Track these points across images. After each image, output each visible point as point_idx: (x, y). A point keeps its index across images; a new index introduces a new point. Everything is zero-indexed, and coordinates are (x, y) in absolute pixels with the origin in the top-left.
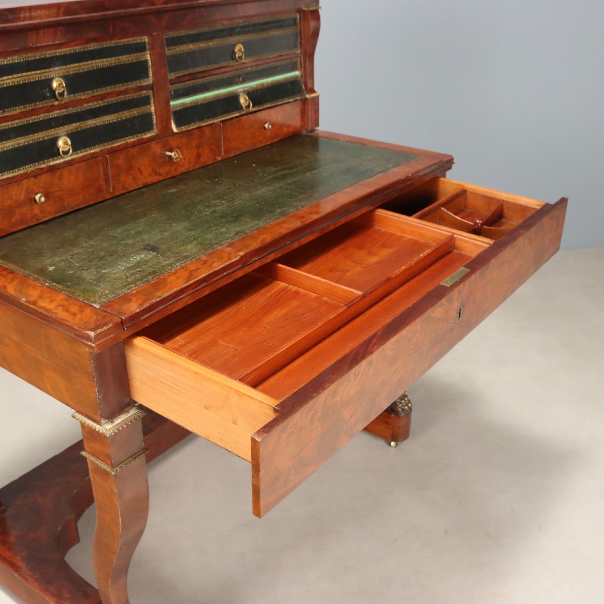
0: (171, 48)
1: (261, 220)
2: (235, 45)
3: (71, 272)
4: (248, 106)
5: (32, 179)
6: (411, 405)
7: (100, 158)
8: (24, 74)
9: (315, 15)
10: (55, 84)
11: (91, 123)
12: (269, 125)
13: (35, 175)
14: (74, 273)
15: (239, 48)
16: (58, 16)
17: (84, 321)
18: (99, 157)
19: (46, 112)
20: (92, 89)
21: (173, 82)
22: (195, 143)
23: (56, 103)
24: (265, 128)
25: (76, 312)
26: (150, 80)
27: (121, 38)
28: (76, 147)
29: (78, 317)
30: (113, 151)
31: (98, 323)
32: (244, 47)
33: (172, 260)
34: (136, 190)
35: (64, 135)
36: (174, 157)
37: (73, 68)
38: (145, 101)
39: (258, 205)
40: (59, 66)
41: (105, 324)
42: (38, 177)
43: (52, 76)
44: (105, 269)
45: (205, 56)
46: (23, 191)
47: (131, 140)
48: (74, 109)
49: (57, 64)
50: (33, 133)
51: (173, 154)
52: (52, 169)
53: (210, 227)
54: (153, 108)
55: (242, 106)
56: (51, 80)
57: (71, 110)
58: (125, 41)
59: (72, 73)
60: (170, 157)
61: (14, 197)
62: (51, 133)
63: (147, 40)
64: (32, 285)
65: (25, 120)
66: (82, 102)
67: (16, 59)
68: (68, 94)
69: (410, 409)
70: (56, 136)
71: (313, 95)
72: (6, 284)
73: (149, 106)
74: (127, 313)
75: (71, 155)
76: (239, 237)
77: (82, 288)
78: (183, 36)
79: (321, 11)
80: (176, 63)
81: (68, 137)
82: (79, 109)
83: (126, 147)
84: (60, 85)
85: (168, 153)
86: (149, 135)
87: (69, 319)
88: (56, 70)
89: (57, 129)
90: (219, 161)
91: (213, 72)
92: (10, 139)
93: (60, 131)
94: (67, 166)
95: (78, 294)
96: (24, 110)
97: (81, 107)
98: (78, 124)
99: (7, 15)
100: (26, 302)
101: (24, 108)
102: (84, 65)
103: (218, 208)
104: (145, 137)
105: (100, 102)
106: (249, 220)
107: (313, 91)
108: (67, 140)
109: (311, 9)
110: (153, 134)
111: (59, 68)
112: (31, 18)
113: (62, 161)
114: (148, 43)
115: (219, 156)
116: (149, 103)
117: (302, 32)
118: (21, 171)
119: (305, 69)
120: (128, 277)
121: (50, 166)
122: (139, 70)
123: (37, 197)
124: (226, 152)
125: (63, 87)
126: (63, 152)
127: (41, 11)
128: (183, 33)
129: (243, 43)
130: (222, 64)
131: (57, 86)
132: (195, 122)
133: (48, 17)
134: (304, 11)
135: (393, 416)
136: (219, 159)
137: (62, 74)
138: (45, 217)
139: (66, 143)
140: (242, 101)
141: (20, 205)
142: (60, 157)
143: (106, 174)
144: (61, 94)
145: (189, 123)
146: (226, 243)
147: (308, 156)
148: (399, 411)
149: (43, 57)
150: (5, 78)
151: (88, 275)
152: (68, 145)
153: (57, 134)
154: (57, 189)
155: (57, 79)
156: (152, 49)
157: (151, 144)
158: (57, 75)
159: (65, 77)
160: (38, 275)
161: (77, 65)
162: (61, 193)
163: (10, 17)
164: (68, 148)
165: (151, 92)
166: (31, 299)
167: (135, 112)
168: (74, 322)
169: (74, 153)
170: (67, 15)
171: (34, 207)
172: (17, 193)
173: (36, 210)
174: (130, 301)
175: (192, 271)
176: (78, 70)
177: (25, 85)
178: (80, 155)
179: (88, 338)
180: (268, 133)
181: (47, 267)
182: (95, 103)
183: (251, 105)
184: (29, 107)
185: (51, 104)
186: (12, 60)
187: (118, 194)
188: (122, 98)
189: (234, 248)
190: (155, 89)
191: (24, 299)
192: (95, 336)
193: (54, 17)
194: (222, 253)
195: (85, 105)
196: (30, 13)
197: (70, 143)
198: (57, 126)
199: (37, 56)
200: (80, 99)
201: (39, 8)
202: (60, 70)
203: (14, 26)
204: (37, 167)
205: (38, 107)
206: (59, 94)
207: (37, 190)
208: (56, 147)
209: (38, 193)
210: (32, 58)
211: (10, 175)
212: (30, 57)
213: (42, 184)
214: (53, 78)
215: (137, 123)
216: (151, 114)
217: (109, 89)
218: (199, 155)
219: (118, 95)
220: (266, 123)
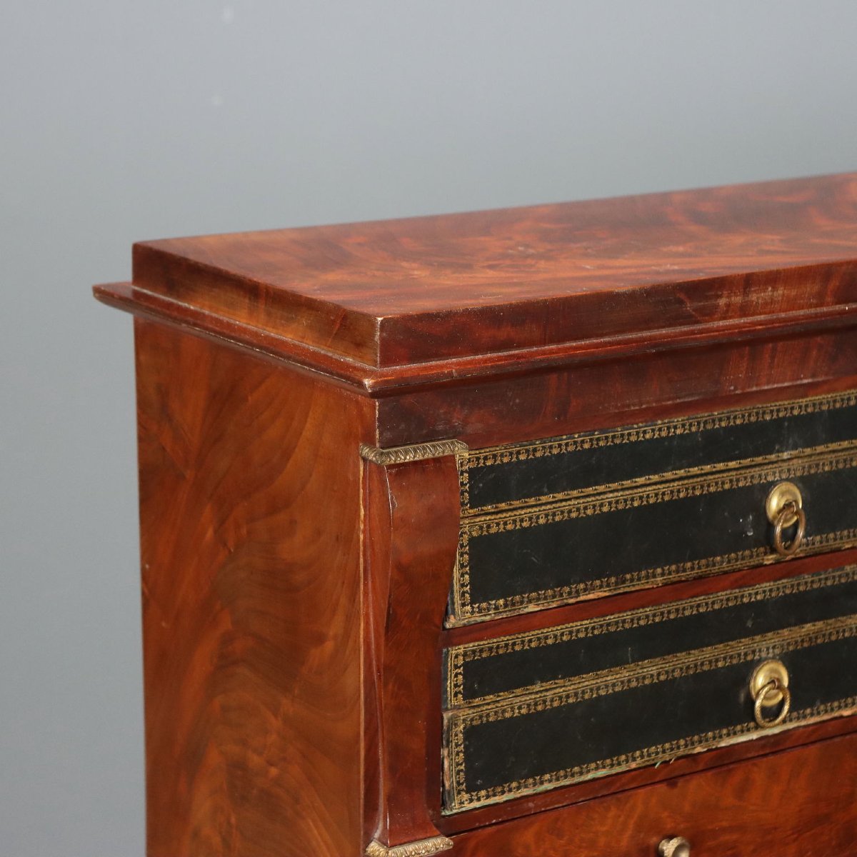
5: (662, 788)
8: (695, 470)
10: (775, 503)
13: (673, 776)
16: (821, 305)
19: (733, 586)
23: (770, 559)
28: (802, 695)
35: (773, 658)
37: (831, 455)
40: (795, 448)
42: (681, 782)
43: (770, 479)
46: (632, 823)
48: (816, 578)
49: (790, 441)
50: (687, 648)
52: (725, 760)
56: (766, 489)
57: (807, 582)
59: (827, 469)
61: (602, 841)
62: (741, 647)
65: (673, 606)
66: (836, 557)
67: (678, 425)
68: (806, 535)
70: (749, 658)
75: (784, 721)
81: (785, 665)
84: (788, 505)
88: (784, 461)
89: (757, 638)
92: (620, 662)
93: (764, 645)
94: (765, 755)
96: (674, 577)
97: (837, 574)
98: (820, 624)
99: (681, 302)
101: (677, 571)
108: (779, 673)
111: (794, 453)
112: (744, 310)
113: (754, 736)
118: (636, 760)
121: (717, 749)
123: (669, 846)
125: (797, 511)
126: (763, 709)
127: (774, 289)
131: (780, 511)
133: (792, 305)
137: (799, 474)
139: (774, 682)
142: (752, 724)
144: (789, 534)
149: (753, 419)
150: (641, 480)
152: (780, 688)
153: (754, 652)
154: (725, 824)
155: (784, 486)
158: (784, 476)
159: (805, 482)
162: (735, 837)
163: (689, 307)
164: (780, 697)
169: (795, 714)
170: (846, 302)
172: (613, 829)
176: (845, 461)
178: (811, 718)
184: (690, 569)
185: (754, 562)
186: (669, 428)
193: (810, 306)
195: (849, 569)
196: (745, 293)
197: (786, 683)
198: (762, 630)
199: (739, 415)
200: (839, 550)
201: (773, 278)
202: (792, 459)
203: (701, 332)
204: (682, 752)
205: (716, 569)
206: (784, 531)
207: (669, 825)
208: (742, 696)
209: (670, 837)
210: (723, 424)
211: (601, 773)
212: (720, 418)
213: (687, 808)
214: (772, 485)
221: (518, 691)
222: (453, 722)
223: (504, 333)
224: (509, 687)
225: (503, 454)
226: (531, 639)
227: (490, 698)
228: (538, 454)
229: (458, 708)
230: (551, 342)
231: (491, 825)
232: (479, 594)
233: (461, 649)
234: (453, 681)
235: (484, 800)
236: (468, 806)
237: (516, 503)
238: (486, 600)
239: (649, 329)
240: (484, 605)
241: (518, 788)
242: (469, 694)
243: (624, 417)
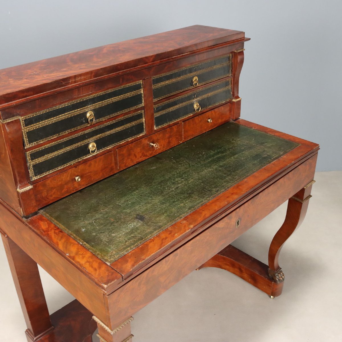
0: (155, 85)
1: (204, 198)
2: (193, 77)
3: (94, 234)
4: (198, 109)
5: (74, 168)
6: (284, 277)
7: (113, 152)
8: (71, 112)
9: (242, 53)
10: (88, 115)
11: (108, 133)
12: (211, 120)
13: (75, 166)
14: (96, 235)
15: (196, 78)
16: (91, 78)
17: (101, 276)
18: (112, 151)
19: (82, 131)
20: (109, 114)
21: (155, 103)
22: (167, 136)
23: (89, 125)
24: (208, 122)
25: (97, 268)
26: (143, 104)
27: (127, 84)
28: (98, 148)
29: (98, 272)
30: (120, 147)
31: (109, 279)
32: (198, 78)
33: (151, 229)
34: (132, 166)
35: (93, 142)
36: (155, 146)
37: (98, 105)
38: (140, 116)
39: (202, 184)
41: (113, 280)
42: (77, 167)
43: (87, 111)
44: (113, 233)
45: (176, 86)
46: (69, 175)
47: (130, 139)
48: (99, 127)
49: (90, 103)
50: (75, 143)
51: (154, 145)
52: (85, 161)
53: (174, 202)
54: (144, 120)
55: (195, 109)
56: (86, 113)
57: (97, 128)
58: (130, 85)
59: (98, 107)
60: (153, 146)
61: (64, 179)
62: (86, 142)
63: (142, 83)
64: (73, 243)
65: (70, 137)
66: (102, 122)
67: (66, 104)
68: (95, 120)
69: (283, 279)
70: (88, 143)
71: (238, 100)
72: (58, 241)
73: (141, 119)
74: (125, 271)
75: (96, 152)
76: (191, 212)
77: (100, 248)
78: (163, 77)
79: (244, 51)
80: (157, 93)
81: (95, 143)
82: (102, 126)
83: (128, 143)
84: (91, 115)
85: (152, 144)
86: (141, 135)
87: (93, 274)
88: (89, 107)
89: (89, 139)
90: (181, 144)
91: (179, 95)
92: (62, 148)
93: (90, 140)
94: (93, 159)
95: (98, 253)
98: (101, 135)
100: (69, 256)
101: (70, 131)
102: (105, 102)
103: (179, 185)
104: (138, 136)
105: (114, 121)
106: (197, 197)
107: (238, 97)
108: (94, 145)
109: (239, 51)
110: (144, 134)
111: (91, 105)
112: (75, 82)
113: (91, 156)
114: (143, 84)
116: (142, 118)
117: (233, 64)
118: (68, 164)
119: (234, 85)
120: (126, 242)
121: (84, 159)
122: (137, 99)
123: (77, 178)
124: (185, 138)
125: (93, 116)
126: (92, 151)
127: (81, 77)
128: (163, 75)
129: (198, 76)
130: (185, 90)
131: (89, 116)
132: (167, 123)
133: (85, 80)
134: (235, 52)
135: (273, 283)
136: (181, 142)
137: (92, 109)
138: (80, 187)
139: (93, 146)
140: (195, 106)
141: (67, 183)
142: (90, 154)
143: (116, 159)
144: (92, 120)
145: (163, 124)
146: (183, 216)
147: (232, 142)
148: (277, 280)
149: (81, 101)
150: (60, 116)
151: (104, 238)
153: (88, 142)
154: (88, 172)
155: (90, 112)
156: (144, 87)
157: (142, 140)
158: (89, 110)
159: (94, 110)
160: (76, 235)
161: (101, 102)
162: (90, 174)
163: (63, 83)
164: (95, 148)
165: (143, 111)
166: (72, 255)
167: (133, 123)
168: (95, 275)
169: (98, 151)
170: (96, 77)
171: (75, 183)
172: (65, 177)
173: (76, 185)
174: (127, 261)
175: (163, 239)
176: (101, 105)
177: (71, 118)
178: (101, 151)
179: (103, 288)
180: (210, 124)
181: (81, 229)
182: (111, 122)
183: (200, 109)
184: (73, 130)
185: (86, 126)
186: (64, 105)
187: (122, 169)
188: (126, 117)
189: (187, 221)
190: (145, 109)
191: (68, 254)
192: (107, 288)
193: (89, 79)
194: (181, 225)
195: (105, 124)
196: (75, 79)
197: (96, 146)
198: (89, 137)
199: (78, 101)
200: (103, 121)
201: (80, 75)
202: (91, 107)
203: (66, 88)
204: (77, 161)
205: (78, 129)
206: (90, 120)
207: (77, 174)
208: (88, 149)
209: (77, 176)
210: (75, 103)
211: (61, 168)
212: (74, 102)
213: (79, 171)
214: (87, 112)
215: (134, 129)
216: (142, 123)
217: (119, 113)
218: (169, 142)
219: (124, 116)
220: (209, 119)
221: (42, 157)
222: (30, 165)
223: (25, 94)
224: (40, 157)
225: (30, 116)
226: (43, 147)
227: (37, 159)
228: (38, 115)
229: (30, 162)
230: (35, 94)
231: (41, 181)
232: (30, 142)
233: (29, 152)
234: (28, 158)
235: (38, 177)
236: (35, 179)
237: (35, 124)
238: (32, 142)
239: (56, 89)
240: (32, 144)
241: (45, 174)
242: (32, 159)
243: (55, 105)
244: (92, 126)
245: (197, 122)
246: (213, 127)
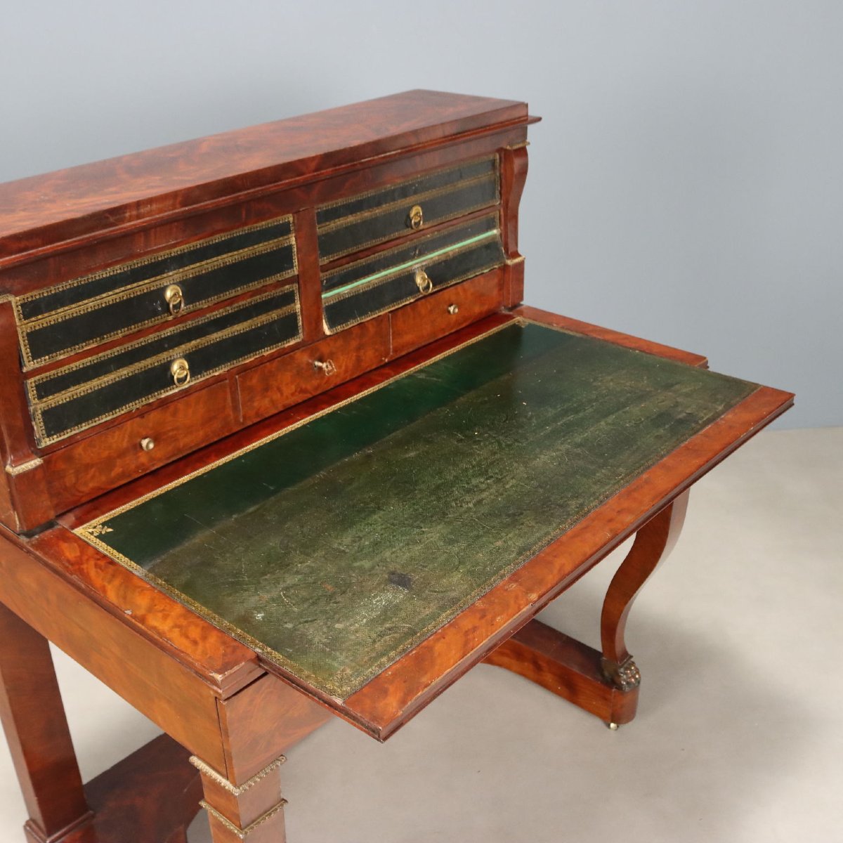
0: (323, 225)
2: (410, 208)
4: (428, 287)
5: (138, 419)
6: (640, 677)
7: (227, 381)
8: (129, 287)
9: (522, 152)
10: (169, 294)
11: (216, 336)
12: (455, 308)
13: (141, 414)
15: (417, 210)
16: (175, 208)
17: (208, 656)
18: (226, 379)
19: (156, 331)
20: (217, 292)
21: (324, 269)
22: (354, 344)
23: (170, 318)
24: (449, 312)
25: (198, 639)
26: (295, 271)
27: (256, 222)
28: (194, 371)
29: (200, 647)
30: (245, 369)
31: (227, 660)
32: (422, 209)
34: (274, 415)
35: (180, 358)
36: (326, 369)
37: (191, 270)
38: (289, 298)
40: (175, 269)
41: (236, 663)
42: (146, 416)
43: (165, 284)
45: (370, 228)
46: (127, 436)
47: (267, 352)
48: (193, 322)
49: (172, 268)
50: (139, 360)
51: (324, 365)
52: (164, 403)
54: (298, 306)
55: (418, 288)
56: (164, 289)
57: (190, 324)
58: (263, 224)
59: (191, 276)
60: (320, 368)
61: (114, 445)
62: (164, 356)
63: (291, 219)
64: (139, 587)
65: (129, 345)
66: (200, 312)
67: (118, 269)
68: (185, 305)
69: (638, 682)
70: (169, 359)
71: (517, 260)
72: (106, 584)
73: (293, 305)
75: (189, 382)
78: (340, 207)
79: (528, 148)
80: (327, 244)
81: (186, 359)
82: (201, 320)
83: (262, 361)
84: (175, 295)
85: (318, 364)
86: (292, 342)
87: (189, 651)
88: (170, 276)
89: (171, 351)
90: (386, 363)
91: (380, 248)
92: (109, 371)
93: (174, 353)
94: (183, 397)
96: (127, 333)
97: (203, 318)
98: (198, 340)
99: (108, 218)
100: (131, 616)
101: (128, 330)
102: (207, 264)
104: (286, 345)
105: (228, 308)
107: (516, 255)
108: (183, 364)
109: (516, 147)
110: (298, 340)
111: (175, 272)
112: (138, 217)
113: (176, 390)
114: (293, 222)
115: (385, 358)
116: (293, 301)
117: (503, 177)
118: (124, 410)
119: (506, 226)
121: (160, 399)
122: (281, 259)
123: (144, 443)
124: (395, 351)
125: (179, 296)
126: (178, 379)
127: (151, 205)
128: (340, 202)
129: (422, 205)
130: (392, 236)
131: (172, 298)
132: (354, 318)
133: (161, 211)
134: (506, 150)
135: (615, 692)
136: (386, 360)
137: (178, 281)
138: (153, 465)
139: (182, 368)
140: (419, 280)
141: (122, 454)
142: (174, 386)
143: (234, 400)
144: (177, 307)
145: (346, 321)
148: (623, 685)
149: (153, 261)
150: (104, 295)
152: (185, 370)
153: (171, 357)
154: (169, 428)
155: (172, 287)
156: (297, 231)
157: (295, 354)
158: (171, 282)
159: (182, 284)
161: (198, 264)
162: (175, 432)
163: (112, 219)
164: (185, 373)
165: (295, 286)
166: (140, 612)
167: (274, 315)
168: (196, 655)
169: (193, 378)
170: (186, 206)
171: (140, 454)
172: (118, 440)
173: (143, 459)
176: (199, 271)
177: (129, 300)
178: (201, 379)
179: (214, 682)
180: (454, 318)
182: (221, 311)
183: (431, 285)
184: (134, 329)
185: (163, 320)
186: (113, 271)
187: (249, 423)
188: (258, 298)
190: (301, 282)
191: (129, 612)
192: (222, 681)
193: (170, 210)
195: (208, 316)
196: (138, 209)
197: (187, 367)
198: (172, 347)
199: (146, 261)
200: (202, 309)
201: (150, 201)
202: (175, 275)
203: (117, 230)
204: (144, 403)
205: (146, 326)
206: (174, 306)
207: (144, 433)
208: (169, 374)
209: (145, 438)
210: (139, 265)
211: (109, 418)
212: (137, 263)
213: (151, 425)
214: (167, 286)
215: (276, 329)
216: (294, 316)
217: (240, 290)
218: (359, 360)
219: (251, 296)
220: (451, 305)
221: (63, 392)
222: (35, 410)
223: (22, 245)
224: (59, 391)
225: (35, 294)
226: (65, 370)
227: (51, 397)
228: (53, 292)
229: (36, 404)
230: (47, 244)
231: (62, 449)
232: (36, 355)
233: (32, 380)
234: (32, 394)
235: (56, 439)
236: (49, 443)
237: (46, 315)
238: (40, 357)
239: (93, 231)
240: (39, 360)
241: (71, 431)
242: (40, 397)
243: (91, 270)
244: (177, 321)
245: (423, 312)
246: (462, 323)
